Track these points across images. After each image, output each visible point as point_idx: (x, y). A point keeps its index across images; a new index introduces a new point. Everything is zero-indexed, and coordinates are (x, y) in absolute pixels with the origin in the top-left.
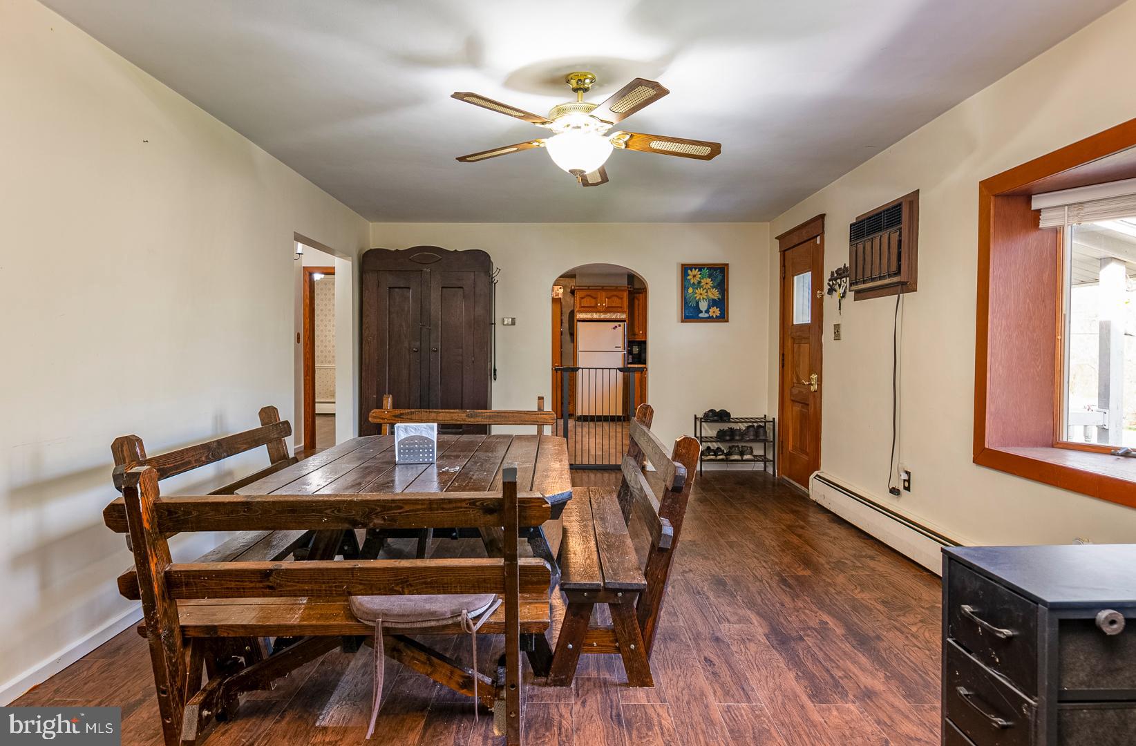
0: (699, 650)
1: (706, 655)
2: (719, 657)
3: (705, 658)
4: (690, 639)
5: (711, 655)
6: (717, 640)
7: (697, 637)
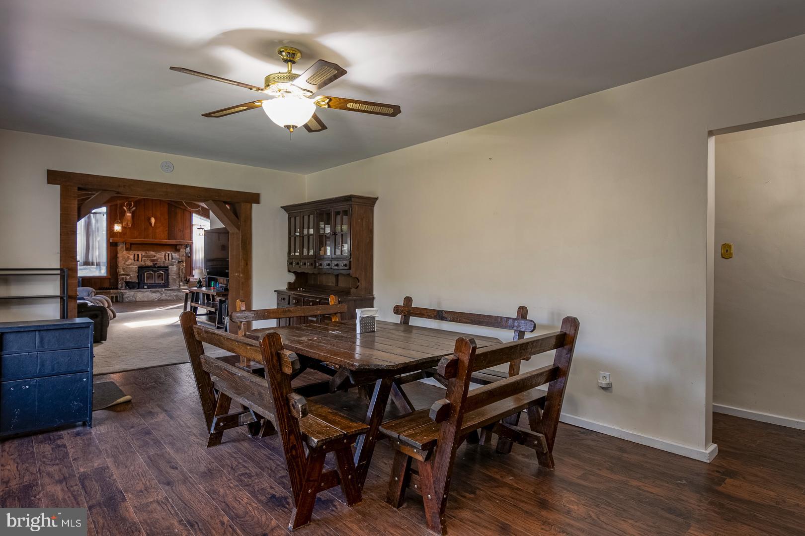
0: (182, 472)
1: (176, 471)
2: (167, 473)
3: (177, 468)
4: (190, 477)
5: (173, 471)
6: (168, 484)
7: (185, 480)
